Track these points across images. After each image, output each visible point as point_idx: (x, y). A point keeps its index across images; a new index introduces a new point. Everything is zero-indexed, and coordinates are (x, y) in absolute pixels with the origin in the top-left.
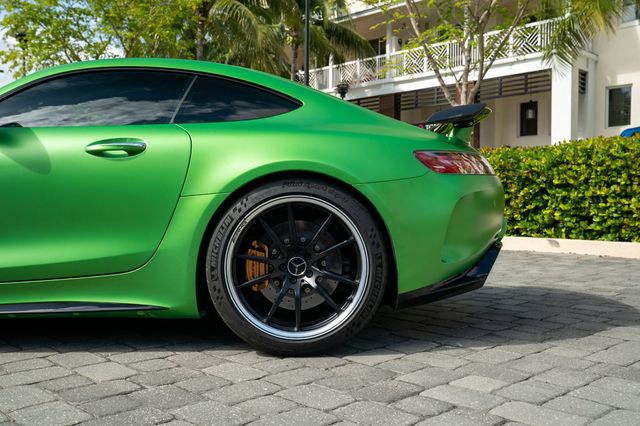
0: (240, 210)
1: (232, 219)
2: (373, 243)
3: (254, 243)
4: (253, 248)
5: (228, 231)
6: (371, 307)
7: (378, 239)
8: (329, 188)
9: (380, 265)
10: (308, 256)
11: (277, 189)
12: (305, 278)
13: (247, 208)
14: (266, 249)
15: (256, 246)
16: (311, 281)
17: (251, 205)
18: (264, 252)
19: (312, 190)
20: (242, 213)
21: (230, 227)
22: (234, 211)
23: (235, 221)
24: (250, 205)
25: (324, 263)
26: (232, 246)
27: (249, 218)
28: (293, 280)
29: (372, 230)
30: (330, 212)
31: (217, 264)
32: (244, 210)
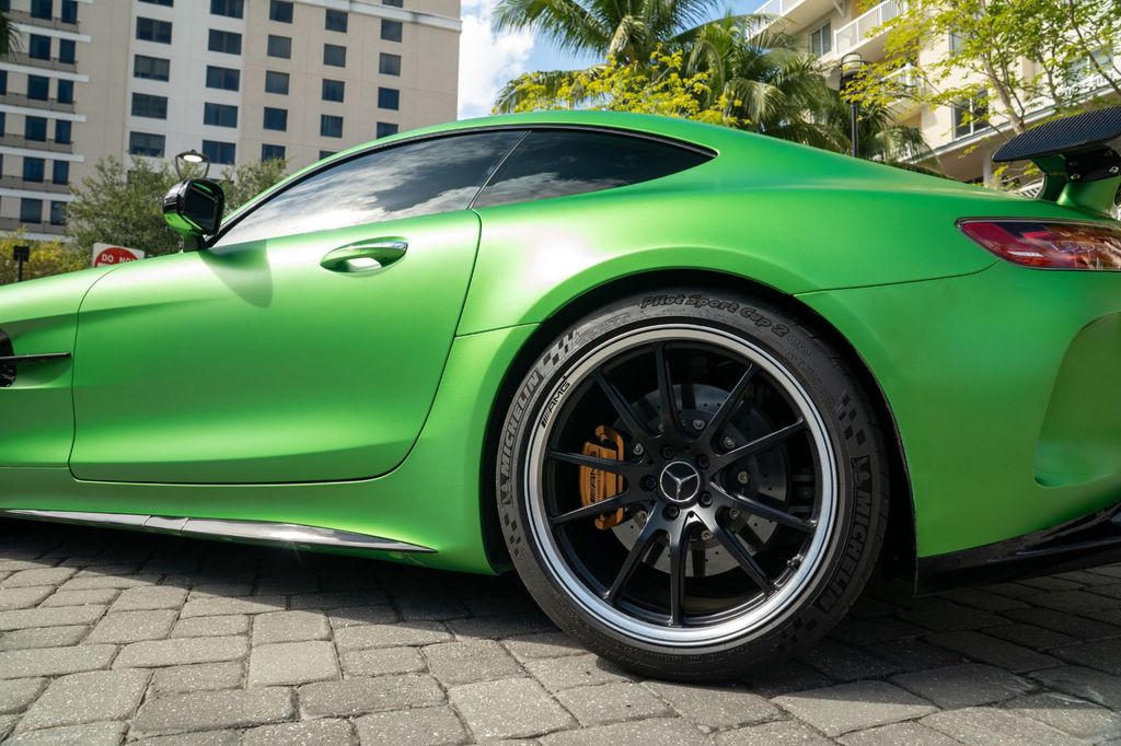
0: (556, 359)
1: (541, 378)
2: (849, 433)
3: (600, 430)
4: (596, 441)
5: (532, 403)
6: (843, 585)
7: (861, 423)
8: (742, 306)
9: (867, 486)
10: (701, 461)
11: (631, 312)
12: (696, 508)
13: (570, 354)
14: (620, 442)
15: (603, 437)
16: (704, 516)
17: (577, 347)
18: (615, 448)
19: (705, 311)
20: (559, 364)
21: (537, 395)
22: (546, 362)
23: (545, 382)
24: (575, 347)
25: (743, 478)
26: (541, 435)
27: (574, 378)
28: (670, 512)
29: (846, 401)
30: (749, 361)
31: (510, 471)
32: (564, 357)
